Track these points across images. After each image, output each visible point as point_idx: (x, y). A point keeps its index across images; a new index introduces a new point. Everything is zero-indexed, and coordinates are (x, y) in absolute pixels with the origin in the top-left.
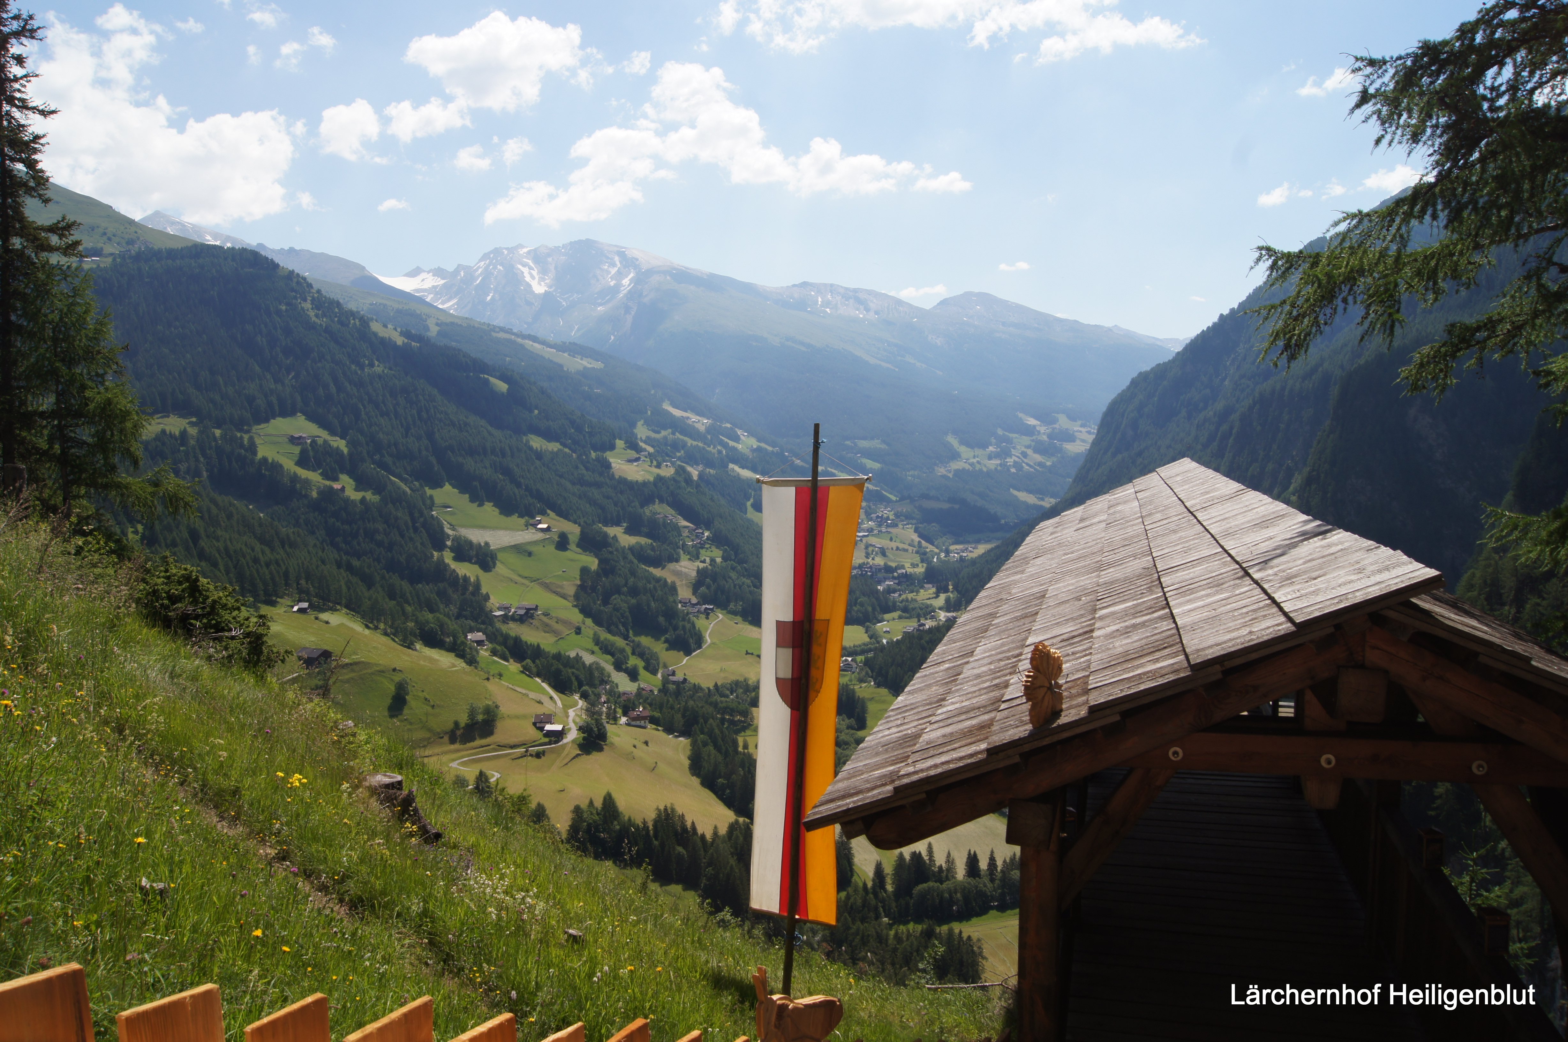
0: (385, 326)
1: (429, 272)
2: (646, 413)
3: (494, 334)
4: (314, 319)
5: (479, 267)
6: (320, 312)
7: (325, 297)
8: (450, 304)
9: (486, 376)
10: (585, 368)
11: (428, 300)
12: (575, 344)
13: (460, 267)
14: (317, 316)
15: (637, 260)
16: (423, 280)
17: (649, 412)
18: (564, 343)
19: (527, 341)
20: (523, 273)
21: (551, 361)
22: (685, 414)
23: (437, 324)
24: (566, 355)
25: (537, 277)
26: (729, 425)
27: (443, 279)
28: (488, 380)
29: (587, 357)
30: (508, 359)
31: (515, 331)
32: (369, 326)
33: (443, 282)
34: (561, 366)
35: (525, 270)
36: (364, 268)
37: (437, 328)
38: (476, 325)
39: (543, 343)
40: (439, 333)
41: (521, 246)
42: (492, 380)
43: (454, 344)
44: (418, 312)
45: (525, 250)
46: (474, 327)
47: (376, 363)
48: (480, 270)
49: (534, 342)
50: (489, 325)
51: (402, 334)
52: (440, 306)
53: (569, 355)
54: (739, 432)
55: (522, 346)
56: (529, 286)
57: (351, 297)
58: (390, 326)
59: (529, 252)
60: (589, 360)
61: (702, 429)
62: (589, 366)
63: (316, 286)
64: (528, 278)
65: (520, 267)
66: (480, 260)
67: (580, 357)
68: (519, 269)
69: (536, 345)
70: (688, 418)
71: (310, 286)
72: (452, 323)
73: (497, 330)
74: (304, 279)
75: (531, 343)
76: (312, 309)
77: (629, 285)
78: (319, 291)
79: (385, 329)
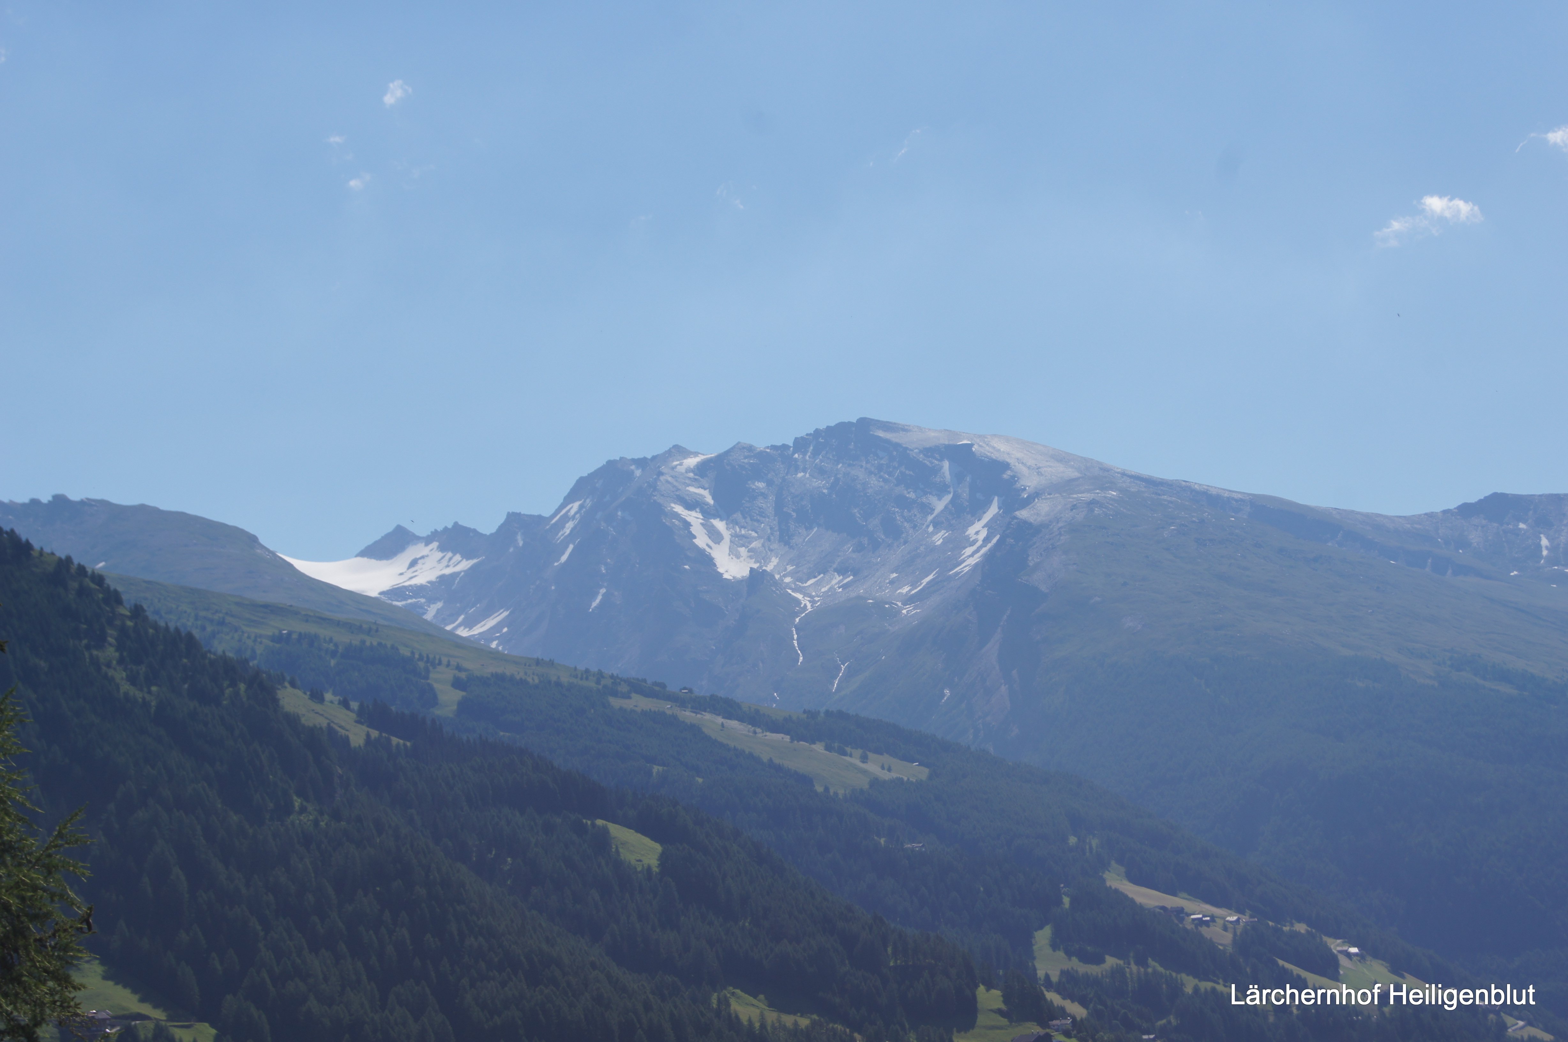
0: (317, 696)
1: (428, 540)
2: (1060, 902)
3: (616, 703)
4: (126, 687)
5: (566, 519)
6: (143, 669)
7: (156, 627)
8: (490, 623)
9: (600, 822)
10: (875, 782)
11: (429, 616)
12: (842, 715)
13: (514, 521)
14: (132, 679)
15: (1006, 466)
16: (413, 563)
17: (1066, 900)
18: (812, 715)
19: (708, 716)
20: (687, 525)
21: (779, 768)
22: (1172, 901)
23: (457, 684)
24: (819, 747)
25: (726, 534)
26: (1301, 928)
27: (467, 556)
28: (605, 831)
29: (878, 751)
30: (656, 769)
31: (673, 688)
32: (275, 701)
33: (465, 565)
34: (805, 780)
35: (694, 518)
36: (253, 540)
37: (458, 695)
38: (565, 679)
39: (755, 719)
40: (464, 706)
41: (679, 451)
42: (616, 831)
43: (504, 735)
44: (405, 652)
45: (692, 462)
46: (558, 684)
47: (297, 802)
48: (570, 525)
49: (729, 717)
50: (600, 675)
51: (365, 717)
52: (463, 633)
53: (828, 748)
54: (1335, 945)
55: (695, 729)
56: (707, 561)
57: (222, 623)
58: (328, 696)
59: (702, 469)
60: (886, 759)
61: (1224, 939)
62: (885, 776)
63: (129, 598)
64: (702, 540)
65: (679, 509)
66: (569, 499)
67: (858, 752)
68: (677, 516)
69: (734, 724)
70: (1180, 912)
71: (114, 598)
72: (500, 678)
73: (624, 688)
74: (99, 579)
75: (720, 720)
76: (121, 661)
77: (986, 540)
78: (138, 612)
79: (318, 707)
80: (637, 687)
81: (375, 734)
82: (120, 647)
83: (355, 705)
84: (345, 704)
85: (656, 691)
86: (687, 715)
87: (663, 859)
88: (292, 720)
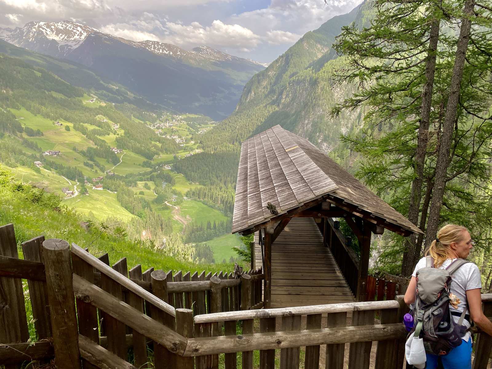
2: (94, 84)
12: (66, 59)
18: (62, 59)
24: (63, 63)
26: (124, 89)
34: (61, 67)
35: (44, 31)
39: (54, 58)
49: (50, 58)
54: (128, 91)
60: (72, 65)
61: (114, 90)
64: (45, 34)
65: (41, 29)
67: (68, 64)
77: (85, 38)
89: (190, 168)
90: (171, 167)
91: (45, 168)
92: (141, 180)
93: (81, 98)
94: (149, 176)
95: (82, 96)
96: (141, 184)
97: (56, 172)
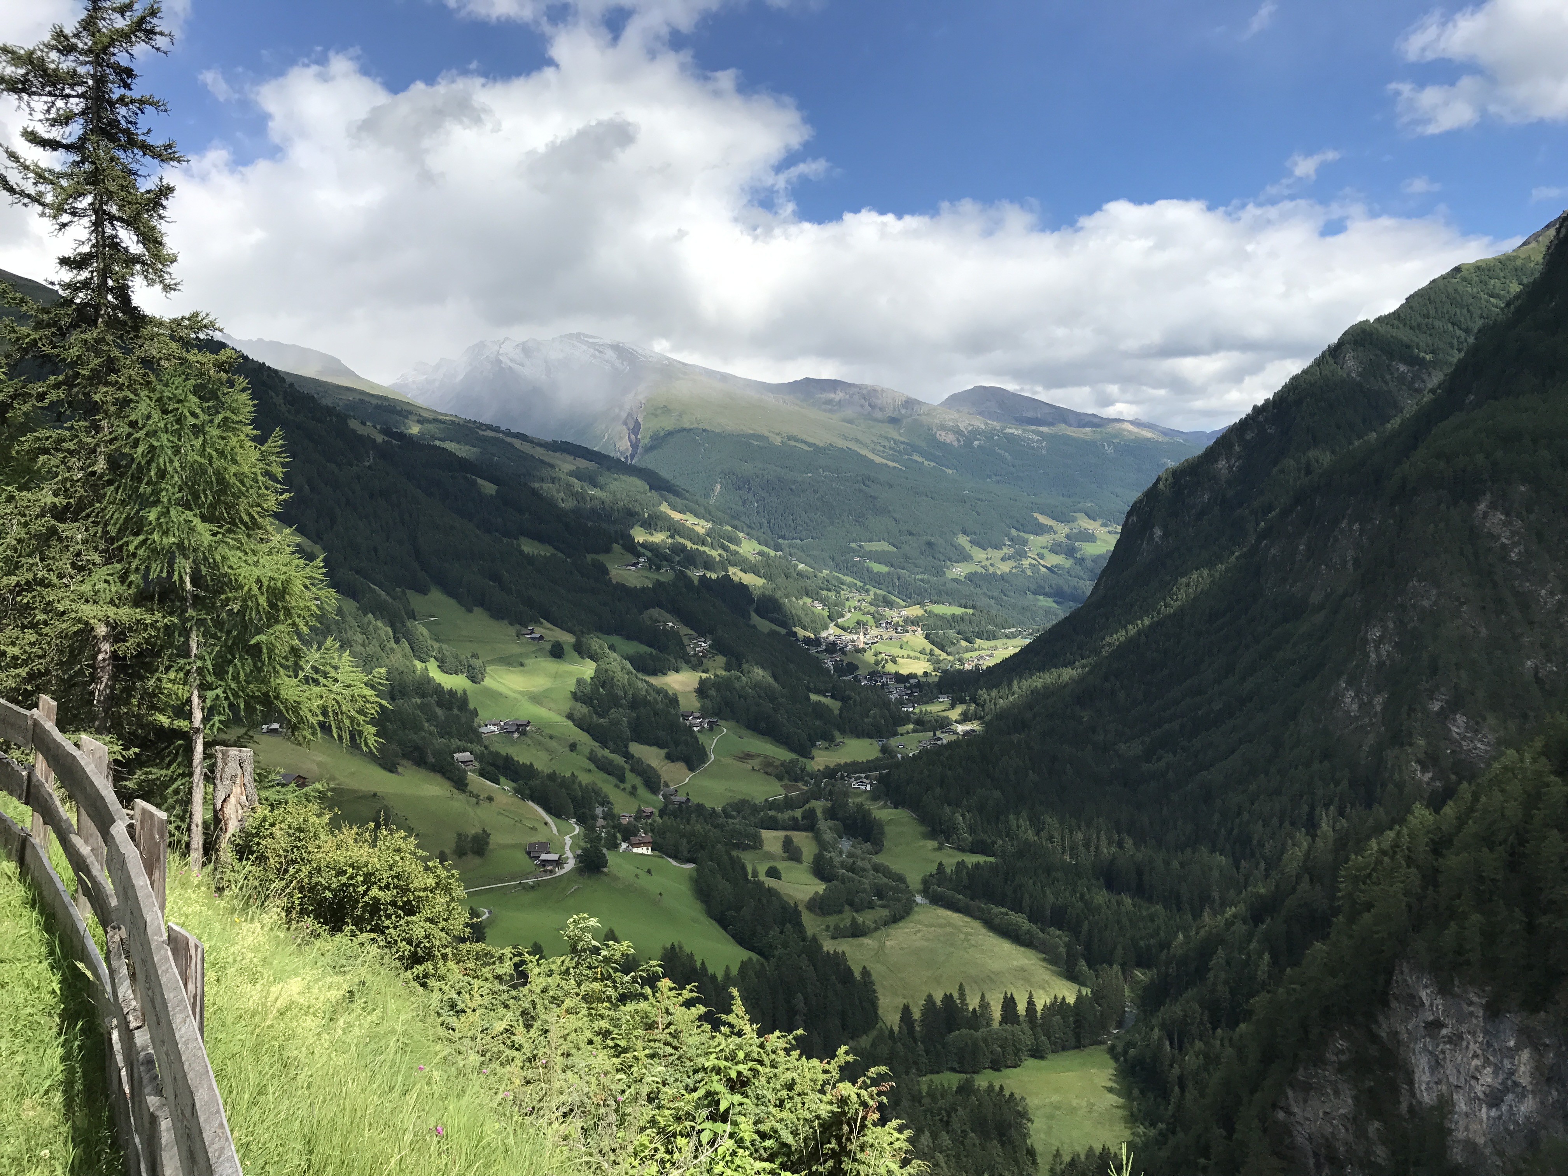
0: (363, 423)
2: (643, 515)
3: (481, 433)
4: (286, 415)
9: (473, 477)
12: (567, 443)
13: (442, 361)
14: (289, 411)
17: (646, 514)
18: (556, 442)
19: (516, 440)
22: (684, 517)
23: (419, 421)
24: (557, 454)
26: (729, 528)
28: (474, 481)
29: (580, 457)
30: (496, 459)
31: (504, 429)
32: (348, 424)
34: (553, 466)
38: (462, 422)
39: (533, 442)
40: (421, 431)
42: (479, 481)
43: (436, 443)
44: (399, 408)
46: (459, 424)
49: (524, 441)
50: (476, 422)
51: (382, 432)
53: (561, 454)
54: (740, 536)
55: (511, 445)
57: (326, 392)
58: (368, 423)
60: (582, 460)
61: (701, 532)
63: (288, 380)
65: (507, 361)
69: (526, 444)
70: (687, 521)
71: (282, 380)
72: (436, 421)
73: (484, 427)
75: (521, 442)
78: (291, 386)
79: (363, 426)
80: (489, 427)
81: (386, 439)
82: (284, 398)
83: (378, 427)
84: (374, 427)
85: (496, 429)
86: (508, 439)
87: (497, 492)
88: (354, 431)
89: (938, 791)
90: (871, 784)
91: (482, 775)
92: (773, 825)
93: (602, 558)
94: (798, 813)
95: (608, 551)
96: (772, 839)
97: (514, 789)
